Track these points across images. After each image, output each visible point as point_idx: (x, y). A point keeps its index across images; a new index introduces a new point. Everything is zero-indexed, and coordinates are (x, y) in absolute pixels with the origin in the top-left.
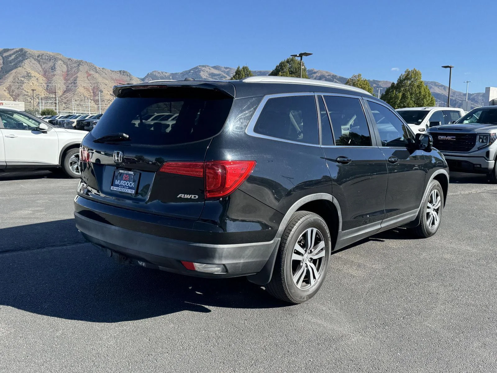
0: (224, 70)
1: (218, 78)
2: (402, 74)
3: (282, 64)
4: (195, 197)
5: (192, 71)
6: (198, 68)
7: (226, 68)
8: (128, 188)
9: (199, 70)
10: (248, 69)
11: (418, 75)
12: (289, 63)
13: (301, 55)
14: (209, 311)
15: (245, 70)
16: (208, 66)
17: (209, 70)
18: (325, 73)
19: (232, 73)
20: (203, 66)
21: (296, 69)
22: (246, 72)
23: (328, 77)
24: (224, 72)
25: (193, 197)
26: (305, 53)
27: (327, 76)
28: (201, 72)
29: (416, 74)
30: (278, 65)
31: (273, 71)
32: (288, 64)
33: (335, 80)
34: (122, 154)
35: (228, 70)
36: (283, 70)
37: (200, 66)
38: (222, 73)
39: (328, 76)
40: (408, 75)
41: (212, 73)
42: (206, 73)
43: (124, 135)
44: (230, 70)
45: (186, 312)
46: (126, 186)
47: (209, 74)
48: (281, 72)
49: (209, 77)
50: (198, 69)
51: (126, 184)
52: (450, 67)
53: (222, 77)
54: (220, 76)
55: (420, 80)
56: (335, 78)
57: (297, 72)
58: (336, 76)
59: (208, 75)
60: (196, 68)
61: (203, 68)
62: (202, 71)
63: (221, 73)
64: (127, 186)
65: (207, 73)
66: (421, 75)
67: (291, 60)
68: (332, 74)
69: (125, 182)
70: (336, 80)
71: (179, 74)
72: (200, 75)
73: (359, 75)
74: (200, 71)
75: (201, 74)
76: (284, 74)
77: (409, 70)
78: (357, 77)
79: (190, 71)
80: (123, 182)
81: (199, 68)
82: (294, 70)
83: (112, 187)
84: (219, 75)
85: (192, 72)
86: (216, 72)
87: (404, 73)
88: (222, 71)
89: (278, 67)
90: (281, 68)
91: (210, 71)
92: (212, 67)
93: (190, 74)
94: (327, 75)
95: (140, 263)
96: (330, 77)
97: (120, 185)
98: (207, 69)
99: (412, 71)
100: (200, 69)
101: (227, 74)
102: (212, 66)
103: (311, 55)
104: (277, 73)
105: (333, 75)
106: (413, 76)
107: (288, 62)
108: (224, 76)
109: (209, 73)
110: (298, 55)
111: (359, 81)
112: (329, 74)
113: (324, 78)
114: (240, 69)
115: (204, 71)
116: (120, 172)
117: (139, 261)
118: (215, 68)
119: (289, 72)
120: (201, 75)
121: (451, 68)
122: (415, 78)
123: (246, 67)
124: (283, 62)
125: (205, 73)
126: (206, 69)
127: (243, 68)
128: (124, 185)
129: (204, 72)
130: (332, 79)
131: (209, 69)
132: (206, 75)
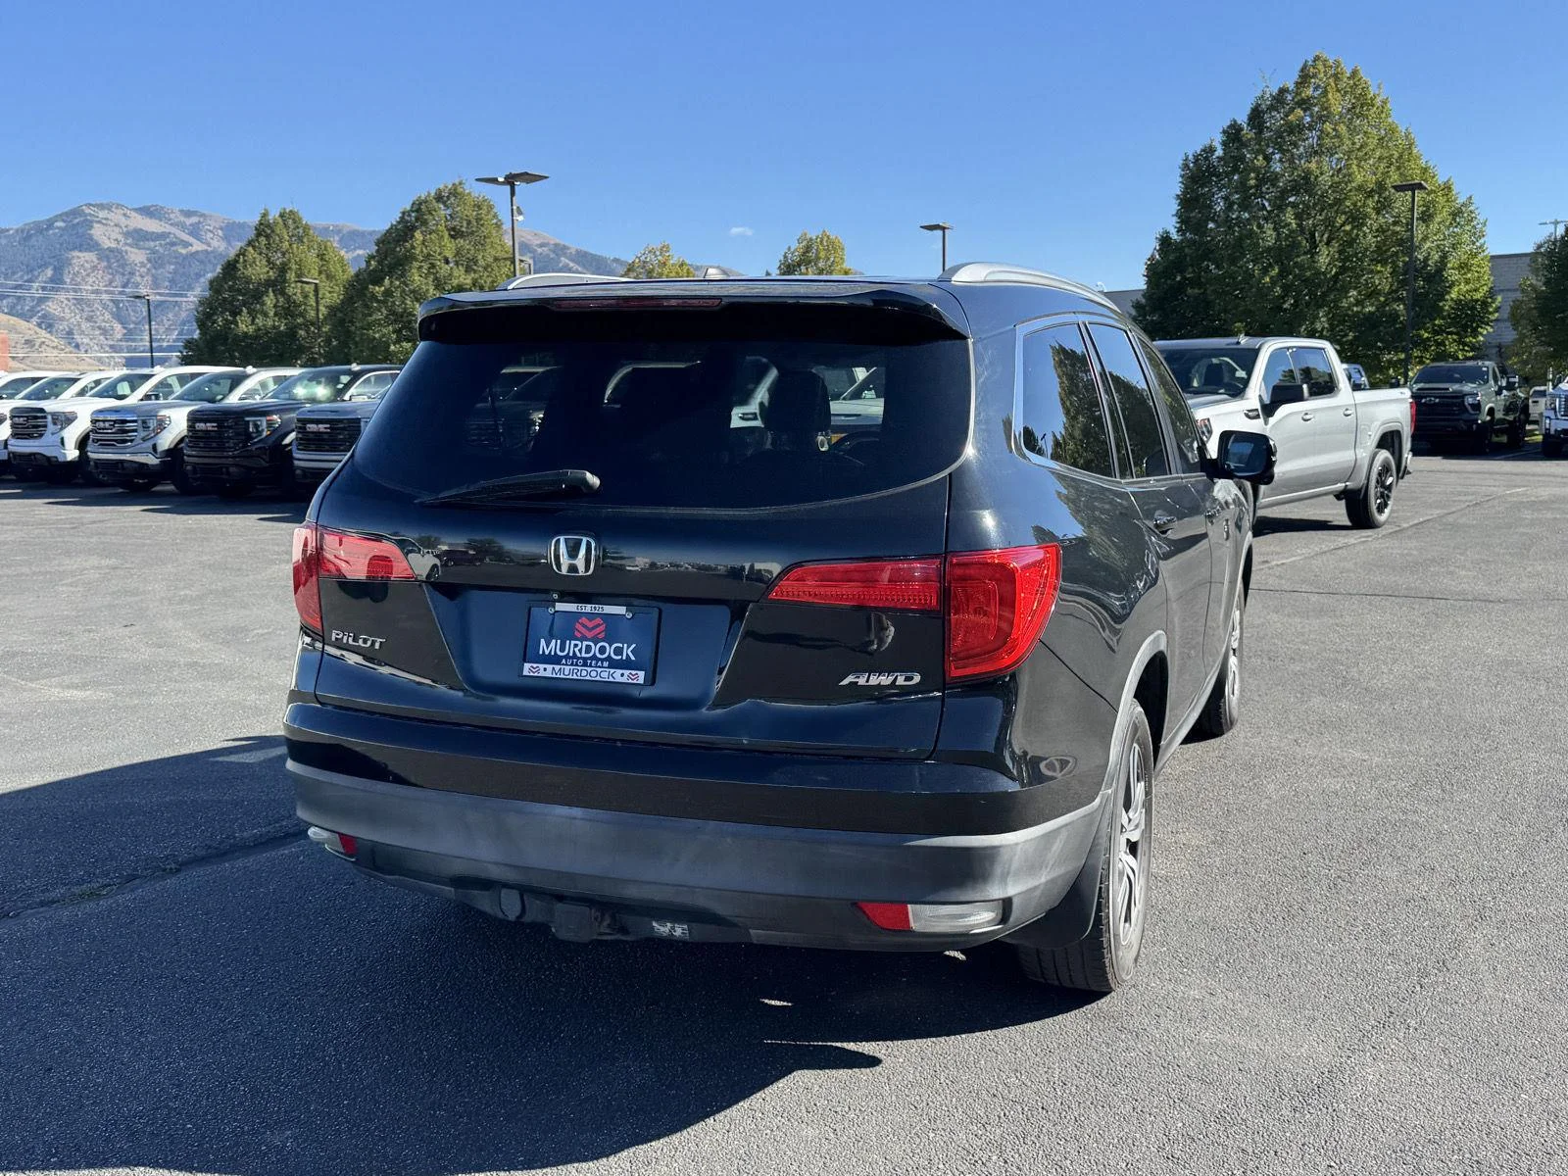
0: (182, 219)
1: (161, 245)
2: (789, 249)
3: (421, 204)
4: (908, 679)
5: (60, 224)
6: (83, 210)
7: (188, 214)
8: (606, 664)
9: (87, 220)
10: (300, 219)
11: (835, 249)
12: (444, 203)
13: (511, 180)
14: (873, 1062)
15: (290, 222)
16: (118, 206)
17: (123, 221)
18: (529, 237)
19: (210, 231)
20: (101, 207)
21: (469, 223)
22: (292, 227)
23: (539, 250)
24: (181, 226)
25: (901, 681)
26: (527, 174)
27: (537, 245)
28: (95, 225)
29: (832, 247)
30: (408, 208)
31: (392, 225)
32: (441, 206)
33: (563, 259)
34: (593, 545)
35: (194, 220)
36: (425, 223)
37: (89, 205)
38: (173, 230)
39: (541, 245)
40: (808, 249)
41: (138, 231)
42: (115, 228)
43: (589, 475)
44: (202, 220)
45: (803, 1077)
46: (594, 657)
47: (127, 234)
48: (422, 232)
49: (126, 244)
50: (81, 216)
51: (595, 649)
52: (943, 229)
53: (173, 244)
54: (168, 240)
55: (842, 263)
56: (565, 255)
57: (472, 233)
58: (565, 248)
59: (120, 237)
60: (75, 212)
61: (102, 214)
62: (99, 222)
63: (168, 229)
64: (602, 660)
65: (117, 229)
66: (843, 249)
67: (450, 193)
68: (552, 242)
69: (585, 643)
70: (567, 261)
71: (11, 232)
72: (91, 236)
73: (664, 249)
74: (92, 222)
75: (92, 232)
76: (431, 238)
77: (808, 236)
78: (658, 253)
79: (50, 224)
80: (576, 646)
81: (87, 211)
82: (461, 227)
83: (527, 666)
84: (163, 236)
85: (58, 228)
86: (152, 226)
87: (794, 245)
88: (171, 224)
89: (409, 215)
90: (417, 219)
91: (128, 222)
92: (135, 210)
93: (51, 232)
94: (538, 242)
95: (663, 929)
96: (545, 249)
97: (567, 657)
98: (116, 216)
99: (817, 237)
100: (90, 215)
101: (191, 234)
102: (137, 207)
103: (544, 181)
104: (406, 235)
105: (556, 245)
106: (822, 254)
107: (439, 198)
108: (183, 241)
109: (125, 229)
110: (501, 179)
111: (665, 264)
112: (546, 241)
113: (530, 252)
114: (270, 217)
115: (104, 221)
116: (557, 609)
117: (657, 921)
118: (147, 211)
119: (447, 233)
120: (95, 237)
121: (946, 230)
122: (829, 259)
123: (291, 211)
124: (423, 197)
125: (110, 229)
126: (111, 216)
127: (282, 216)
128: (584, 655)
129: (106, 225)
130: (552, 256)
131: (125, 215)
132: (114, 236)
